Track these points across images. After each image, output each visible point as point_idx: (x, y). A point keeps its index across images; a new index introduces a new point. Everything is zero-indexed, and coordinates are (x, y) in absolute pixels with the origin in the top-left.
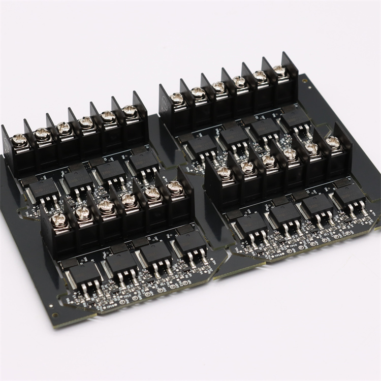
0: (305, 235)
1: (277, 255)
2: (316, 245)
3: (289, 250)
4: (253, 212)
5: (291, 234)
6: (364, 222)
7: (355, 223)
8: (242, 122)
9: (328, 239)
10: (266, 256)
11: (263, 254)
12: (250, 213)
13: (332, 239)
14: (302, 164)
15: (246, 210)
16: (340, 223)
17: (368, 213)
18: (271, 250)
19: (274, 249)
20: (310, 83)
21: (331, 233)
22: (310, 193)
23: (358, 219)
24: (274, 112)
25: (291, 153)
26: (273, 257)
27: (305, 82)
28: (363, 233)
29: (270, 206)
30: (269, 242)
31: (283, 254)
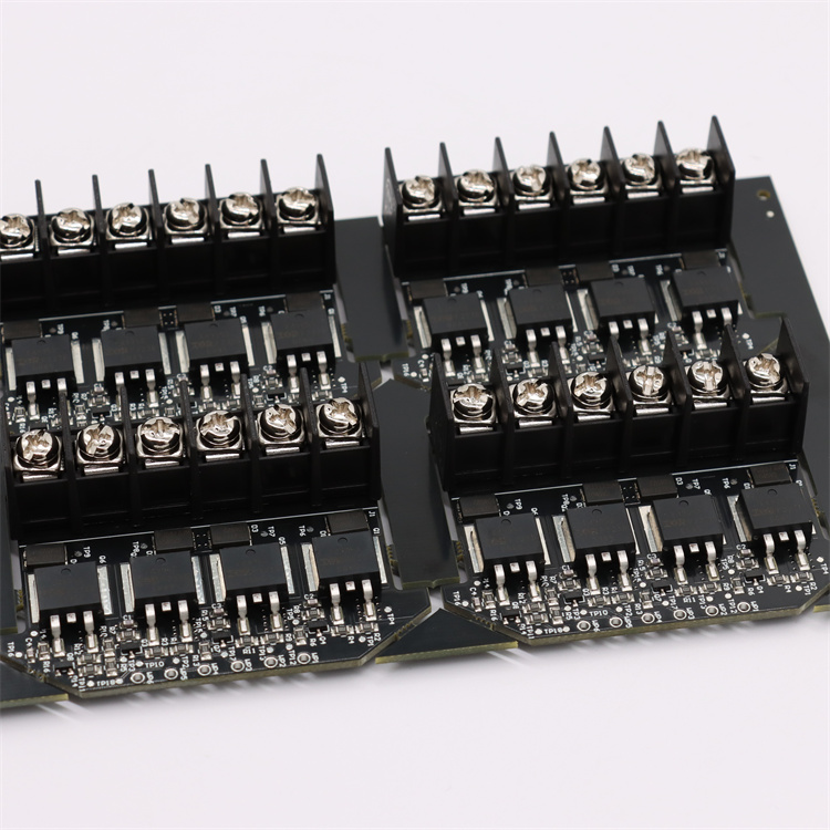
0: (636, 591)
1: (551, 631)
2: (655, 623)
3: (584, 623)
4: (526, 509)
5: (602, 582)
6: (793, 586)
7: (770, 584)
8: (575, 272)
9: (690, 612)
10: (523, 627)
11: (518, 621)
12: (520, 508)
13: (700, 613)
14: (675, 410)
15: (512, 499)
16: (734, 576)
17: (810, 564)
18: (540, 614)
19: (548, 611)
20: (774, 203)
21: (702, 600)
22: (685, 484)
23: (780, 574)
24: (663, 262)
25: (652, 378)
26: (539, 632)
27: (763, 198)
28: (782, 613)
29: (574, 499)
30: (542, 594)
31: (567, 629)
